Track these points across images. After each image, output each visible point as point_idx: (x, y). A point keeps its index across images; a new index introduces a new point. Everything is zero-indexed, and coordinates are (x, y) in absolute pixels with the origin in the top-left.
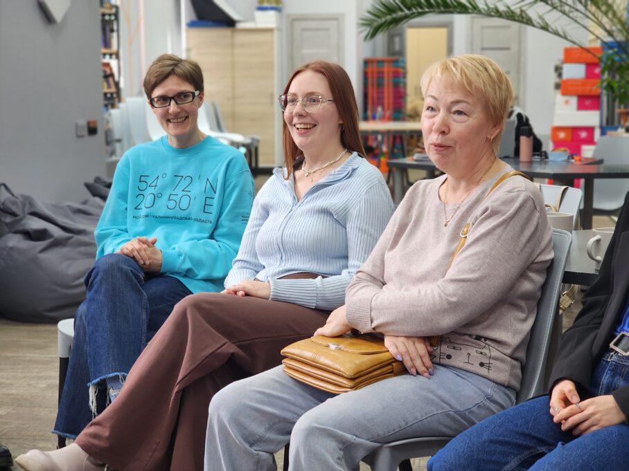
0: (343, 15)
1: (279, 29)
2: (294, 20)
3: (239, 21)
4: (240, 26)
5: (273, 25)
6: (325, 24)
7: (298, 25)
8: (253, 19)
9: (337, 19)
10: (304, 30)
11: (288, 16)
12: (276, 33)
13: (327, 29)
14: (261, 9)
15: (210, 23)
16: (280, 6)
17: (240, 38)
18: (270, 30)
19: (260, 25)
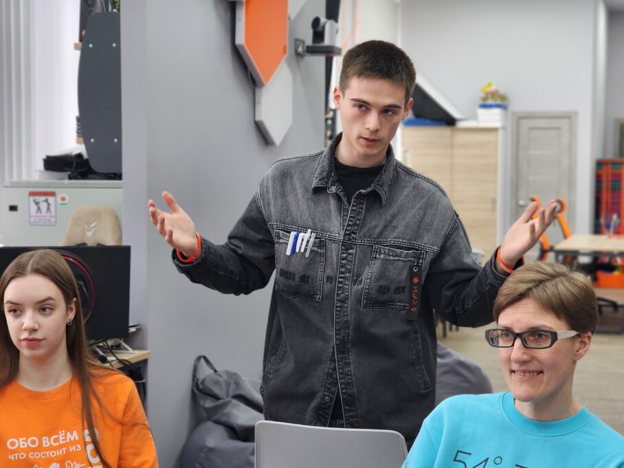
0: (576, 113)
1: (504, 128)
2: (521, 118)
3: (460, 120)
4: (460, 125)
5: (498, 124)
6: (556, 123)
7: (526, 124)
8: (475, 118)
9: (569, 117)
10: (531, 129)
11: (514, 114)
12: (501, 132)
13: (558, 129)
14: (484, 106)
15: (428, 121)
16: (505, 103)
17: (460, 138)
18: (495, 130)
19: (483, 124)
